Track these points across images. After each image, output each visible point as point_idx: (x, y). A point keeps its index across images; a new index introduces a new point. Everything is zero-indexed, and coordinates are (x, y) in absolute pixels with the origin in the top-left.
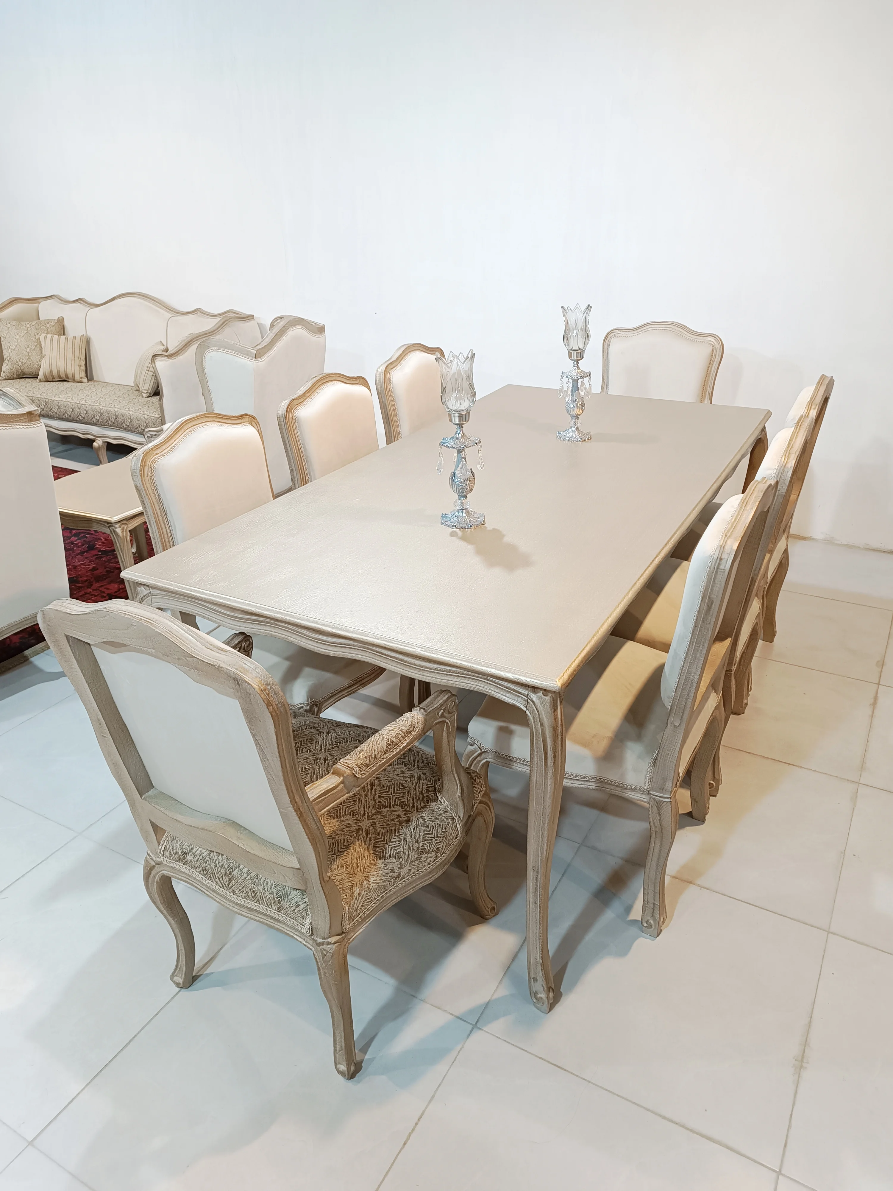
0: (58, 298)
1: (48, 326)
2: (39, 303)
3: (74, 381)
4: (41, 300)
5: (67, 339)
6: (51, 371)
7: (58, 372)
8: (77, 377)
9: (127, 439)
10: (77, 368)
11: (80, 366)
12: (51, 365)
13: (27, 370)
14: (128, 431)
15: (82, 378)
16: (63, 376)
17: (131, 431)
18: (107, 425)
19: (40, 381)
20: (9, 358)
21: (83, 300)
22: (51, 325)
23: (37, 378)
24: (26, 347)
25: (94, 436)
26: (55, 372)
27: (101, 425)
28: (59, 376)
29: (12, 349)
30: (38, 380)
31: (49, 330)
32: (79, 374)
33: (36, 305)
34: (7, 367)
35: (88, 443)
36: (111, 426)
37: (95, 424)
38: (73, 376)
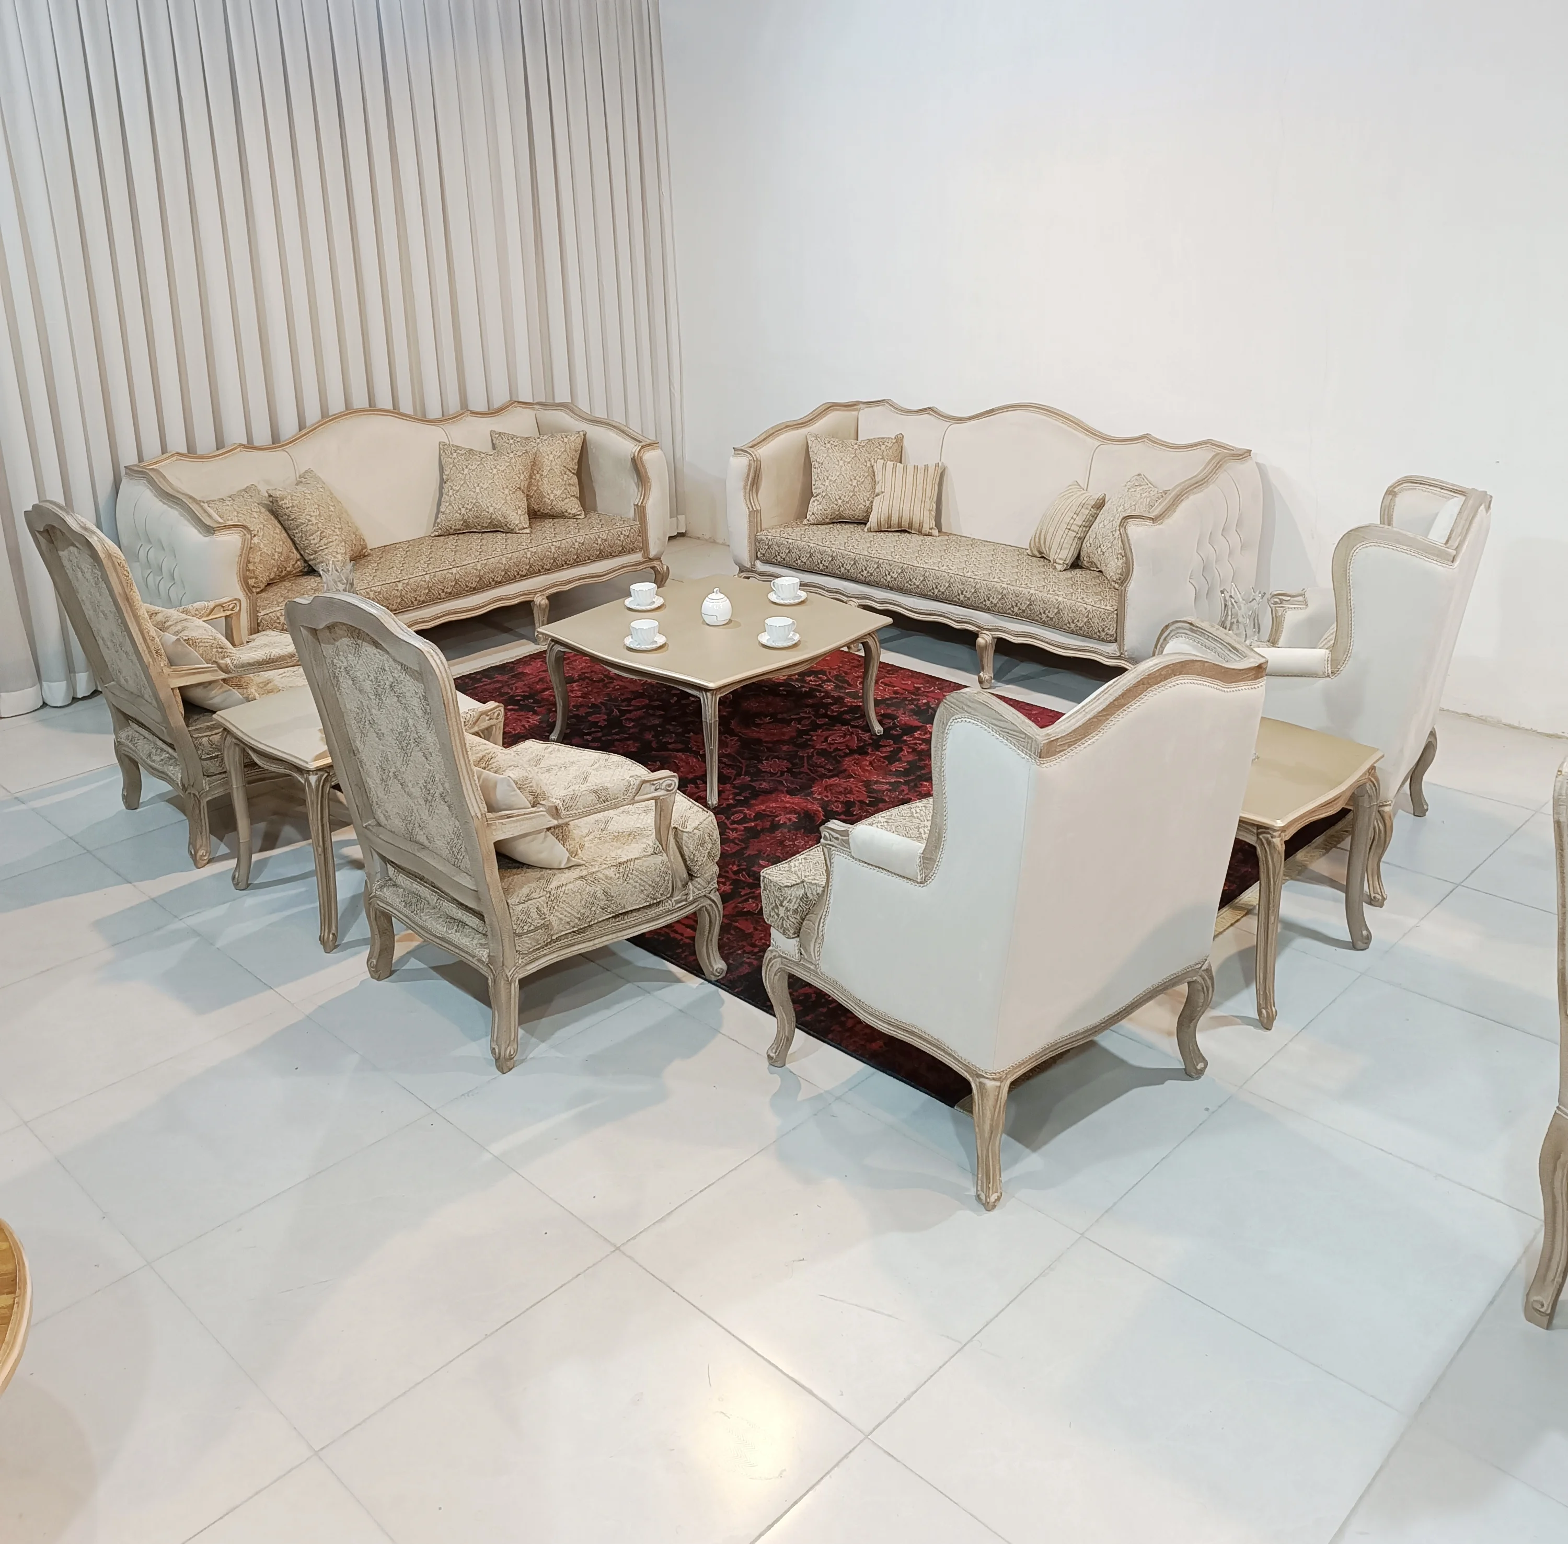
0: (891, 405)
1: (883, 447)
2: (858, 410)
3: (920, 532)
4: (861, 406)
5: (905, 468)
6: (890, 517)
7: (900, 518)
8: (926, 529)
9: (1042, 638)
10: (927, 513)
11: (930, 511)
12: (891, 508)
13: (847, 513)
14: (1049, 626)
15: (931, 529)
16: (905, 525)
17: (1055, 627)
18: (1009, 614)
19: (870, 530)
20: (824, 494)
21: (935, 409)
22: (887, 446)
23: (865, 524)
24: (852, 478)
25: (979, 627)
26: (895, 519)
27: (999, 612)
28: (900, 525)
29: (831, 481)
30: (866, 530)
31: (885, 453)
32: (929, 524)
33: (855, 413)
34: (820, 507)
35: (968, 638)
36: (1017, 615)
37: (987, 610)
38: (921, 525)
